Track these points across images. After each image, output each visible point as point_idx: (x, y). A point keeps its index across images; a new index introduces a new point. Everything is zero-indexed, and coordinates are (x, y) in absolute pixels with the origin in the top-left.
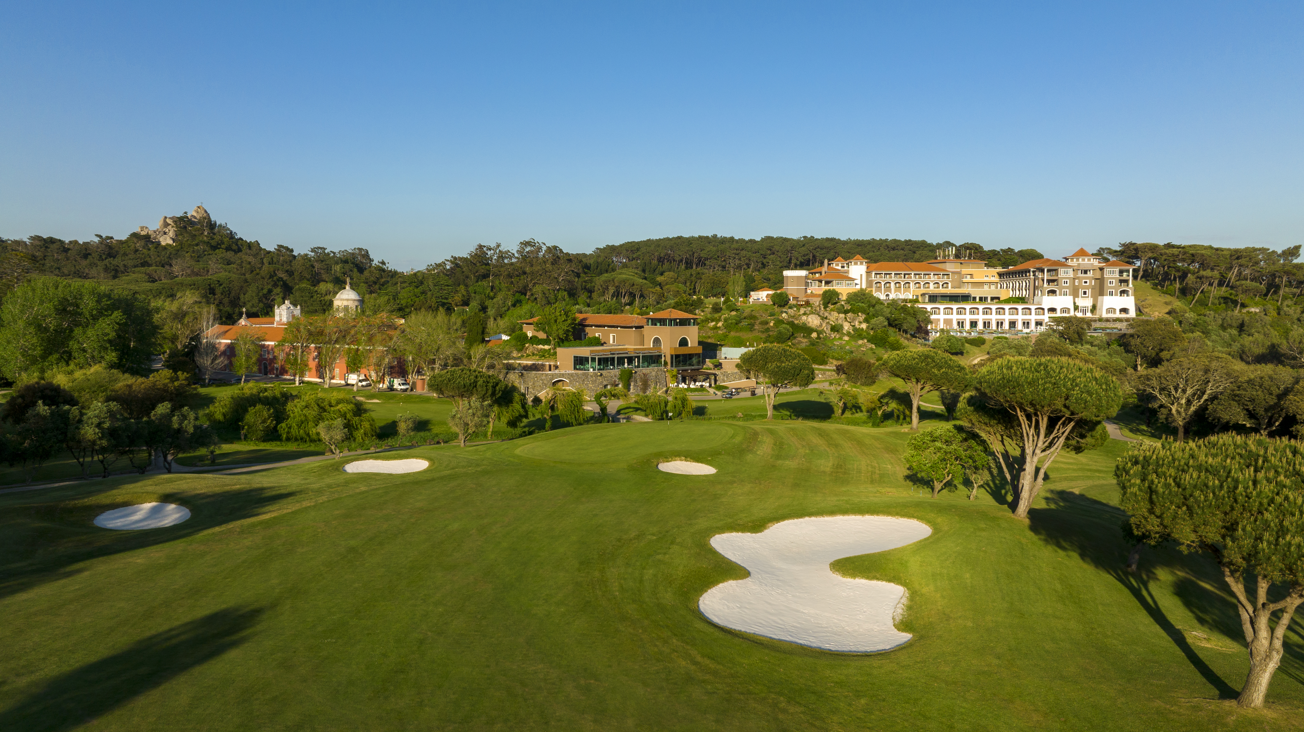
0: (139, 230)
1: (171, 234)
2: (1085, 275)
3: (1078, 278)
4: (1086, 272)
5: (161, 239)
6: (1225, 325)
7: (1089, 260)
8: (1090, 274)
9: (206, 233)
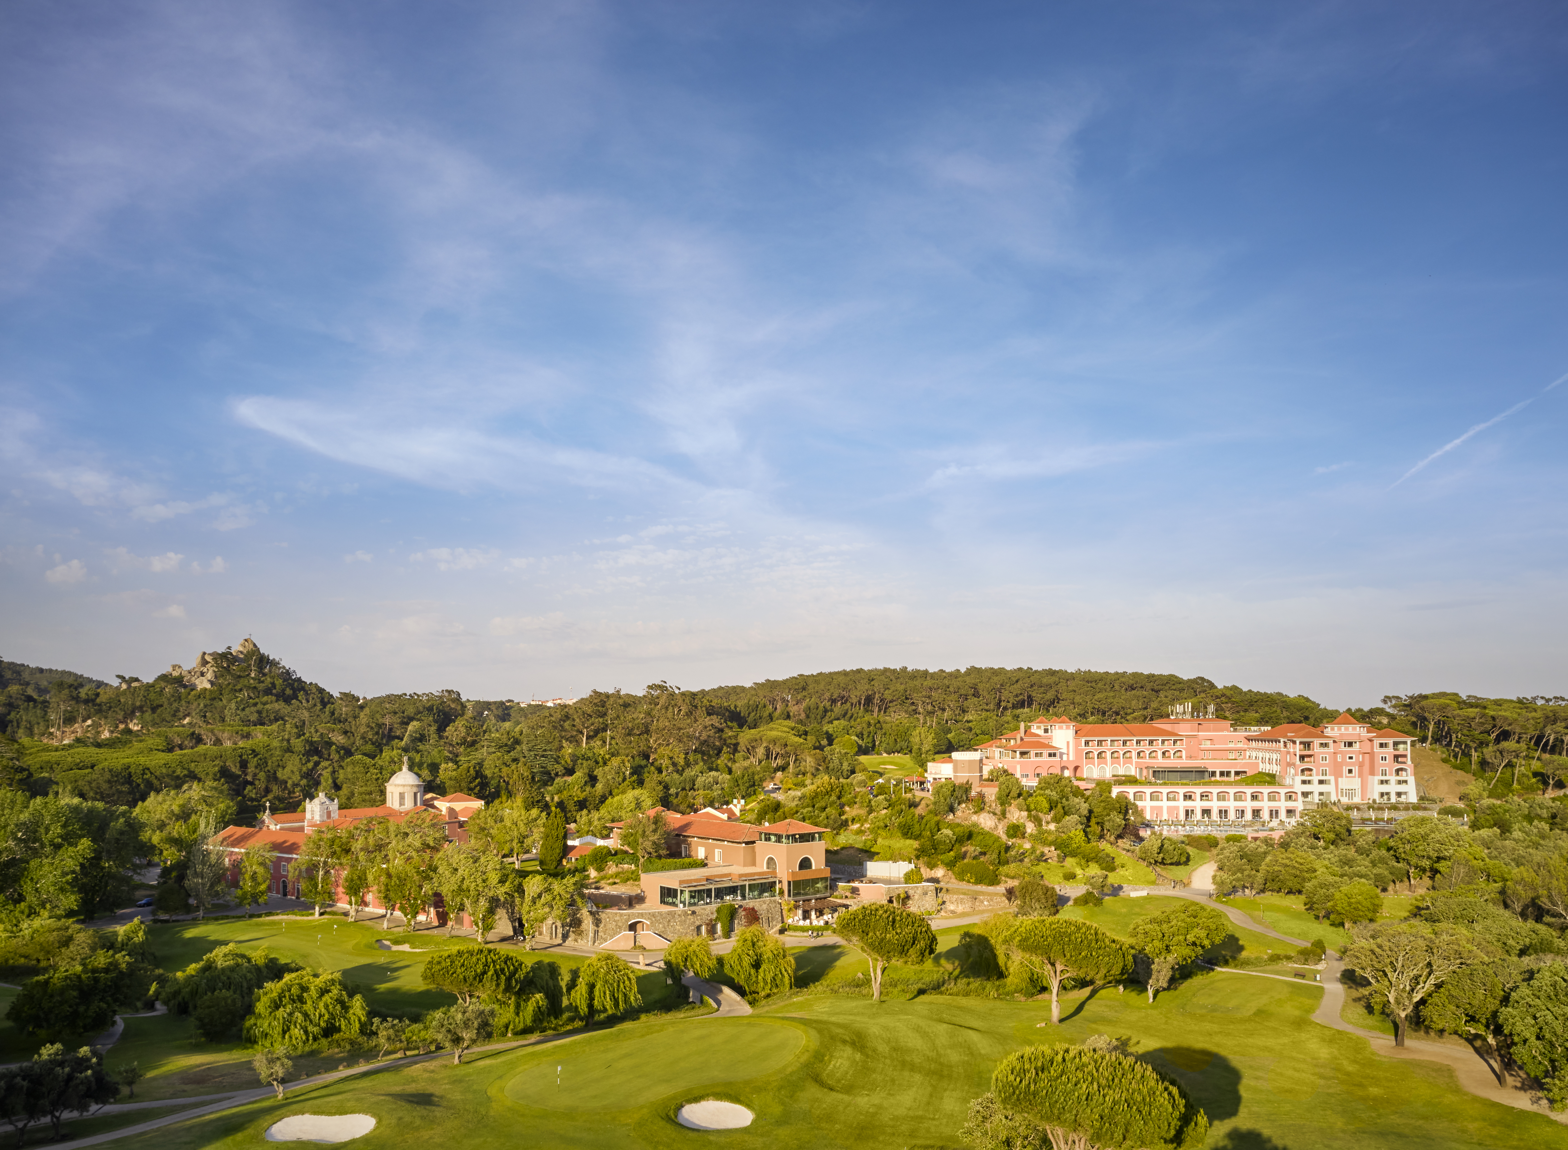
0: (170, 669)
1: (210, 675)
2: (1350, 749)
3: (1341, 752)
4: (1350, 744)
5: (197, 682)
6: (1532, 815)
7: (1354, 729)
8: (1356, 747)
9: (253, 675)
